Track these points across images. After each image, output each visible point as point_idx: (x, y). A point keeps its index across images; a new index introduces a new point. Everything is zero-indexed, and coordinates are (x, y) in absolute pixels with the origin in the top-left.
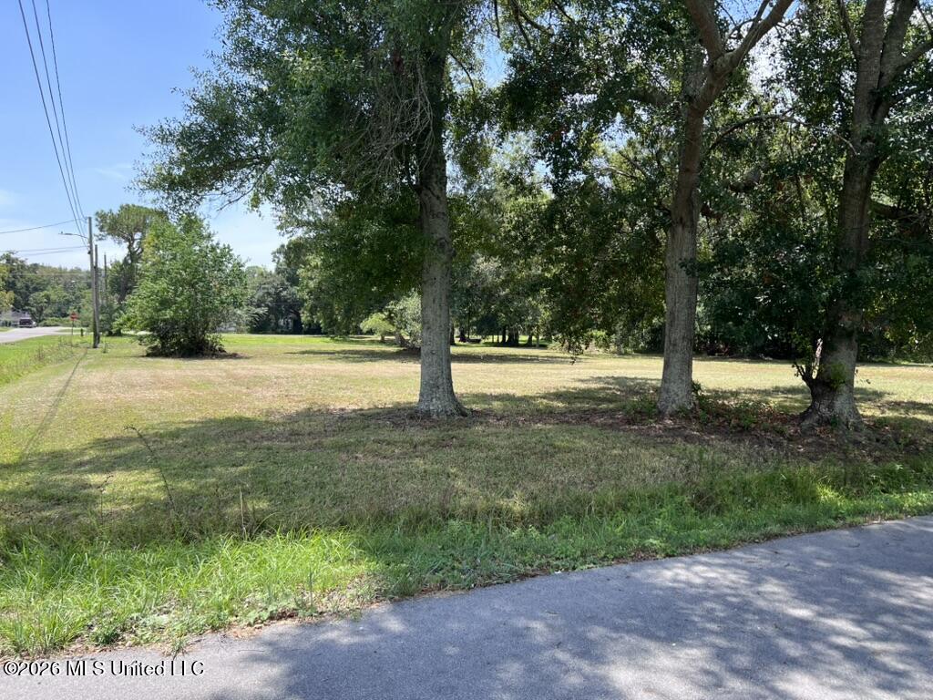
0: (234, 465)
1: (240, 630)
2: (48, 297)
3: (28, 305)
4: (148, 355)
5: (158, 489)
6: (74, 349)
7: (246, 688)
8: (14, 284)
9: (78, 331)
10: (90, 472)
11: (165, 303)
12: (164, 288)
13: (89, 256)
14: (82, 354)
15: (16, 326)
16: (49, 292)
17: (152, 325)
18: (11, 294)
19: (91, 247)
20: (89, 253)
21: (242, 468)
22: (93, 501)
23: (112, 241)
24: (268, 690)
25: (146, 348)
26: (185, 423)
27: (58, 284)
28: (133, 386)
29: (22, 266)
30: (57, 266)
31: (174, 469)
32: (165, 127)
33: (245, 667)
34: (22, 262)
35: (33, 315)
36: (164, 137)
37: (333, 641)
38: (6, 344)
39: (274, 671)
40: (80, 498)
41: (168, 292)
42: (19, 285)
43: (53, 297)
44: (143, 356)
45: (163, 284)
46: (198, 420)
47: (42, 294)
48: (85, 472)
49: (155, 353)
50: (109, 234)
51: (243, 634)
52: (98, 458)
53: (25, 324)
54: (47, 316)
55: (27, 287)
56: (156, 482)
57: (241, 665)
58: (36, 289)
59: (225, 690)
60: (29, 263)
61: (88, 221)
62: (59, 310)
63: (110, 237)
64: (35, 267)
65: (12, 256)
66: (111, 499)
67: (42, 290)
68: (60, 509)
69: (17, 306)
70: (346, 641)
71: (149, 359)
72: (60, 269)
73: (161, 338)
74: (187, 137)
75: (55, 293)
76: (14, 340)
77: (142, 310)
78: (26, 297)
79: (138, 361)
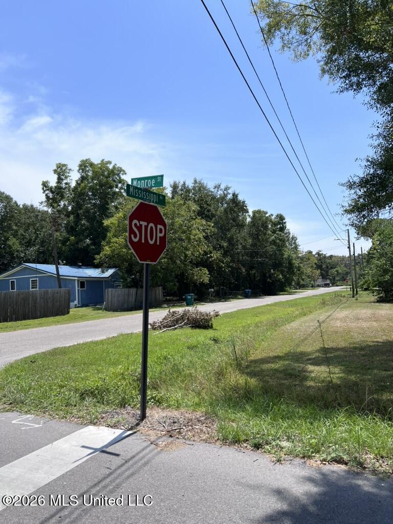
0: (385, 370)
1: (315, 462)
2: (337, 271)
3: (329, 276)
4: (378, 302)
5: (338, 378)
6: (342, 298)
7: (295, 492)
8: (321, 266)
9: (348, 288)
10: (311, 364)
11: (386, 271)
12: (384, 263)
13: (348, 249)
14: (346, 300)
15: (323, 287)
16: (338, 268)
17: (380, 284)
18: (319, 271)
19: (349, 244)
20: (348, 248)
21: (389, 372)
22: (306, 379)
23: (363, 239)
24: (304, 497)
25: (376, 297)
26: (373, 342)
27: (342, 264)
28: (359, 319)
29: (325, 257)
30: (342, 256)
31: (351, 368)
32: (351, 180)
33: (303, 481)
34: (325, 255)
35: (331, 280)
36: (351, 186)
37: (359, 486)
38: (313, 296)
39: (314, 489)
40: (301, 376)
41: (386, 265)
42: (324, 266)
43: (340, 271)
44: (374, 302)
45: (383, 261)
46: (382, 341)
47: (335, 270)
48: (309, 363)
49: (381, 301)
50: (362, 236)
51: (313, 464)
52: (319, 357)
53: (327, 285)
54: (337, 281)
55: (327, 267)
56: (339, 373)
57: (301, 480)
58: (332, 268)
59: (284, 489)
60: (328, 255)
61: (347, 231)
62: (343, 277)
63: (362, 238)
64: (331, 256)
65: (320, 253)
66: (313, 379)
67: (335, 268)
68: (290, 381)
69: (324, 277)
70: (366, 489)
71: (377, 304)
72: (343, 256)
73: (385, 292)
74: (364, 183)
75: (341, 269)
76: (318, 294)
77: (373, 276)
78: (327, 272)
79: (369, 305)
